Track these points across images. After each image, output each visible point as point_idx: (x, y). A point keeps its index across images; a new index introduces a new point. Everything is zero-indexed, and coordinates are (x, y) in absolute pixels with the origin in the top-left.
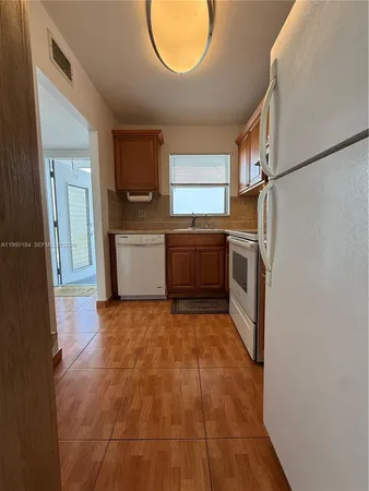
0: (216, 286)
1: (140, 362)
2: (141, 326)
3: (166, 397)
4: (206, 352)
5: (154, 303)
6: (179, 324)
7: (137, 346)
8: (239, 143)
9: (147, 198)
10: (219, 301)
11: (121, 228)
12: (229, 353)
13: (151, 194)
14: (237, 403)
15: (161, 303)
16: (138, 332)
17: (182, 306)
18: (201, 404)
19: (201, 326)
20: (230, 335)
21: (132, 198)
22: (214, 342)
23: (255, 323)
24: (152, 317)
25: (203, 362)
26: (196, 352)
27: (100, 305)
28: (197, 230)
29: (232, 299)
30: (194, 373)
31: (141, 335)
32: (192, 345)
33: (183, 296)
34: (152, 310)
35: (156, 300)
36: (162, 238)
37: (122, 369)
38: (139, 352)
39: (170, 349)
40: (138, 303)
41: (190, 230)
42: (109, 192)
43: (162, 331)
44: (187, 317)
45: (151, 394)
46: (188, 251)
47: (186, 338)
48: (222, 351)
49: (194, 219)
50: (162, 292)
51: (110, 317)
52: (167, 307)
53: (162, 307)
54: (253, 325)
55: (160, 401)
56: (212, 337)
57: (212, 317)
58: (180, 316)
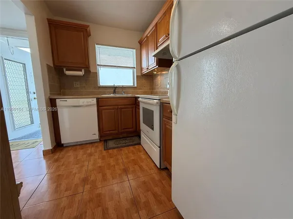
0: (131, 130)
1: (87, 187)
2: (84, 162)
3: (110, 205)
4: (131, 169)
5: (91, 145)
6: (111, 156)
7: (83, 176)
8: (141, 43)
9: (81, 73)
10: (133, 138)
11: (60, 94)
12: (145, 167)
13: (83, 70)
14: (155, 195)
15: (96, 144)
16: (82, 166)
17: (111, 144)
18: (135, 202)
19: (125, 155)
20: (143, 157)
21: (68, 73)
22: (135, 162)
23: (160, 147)
24: (90, 155)
25: (130, 177)
26: (126, 171)
27: (46, 153)
28: (118, 95)
29: (142, 136)
30: (126, 184)
31: (85, 168)
32: (122, 167)
33: (111, 138)
34: (91, 150)
35: (92, 143)
36: (94, 101)
37: (74, 195)
38: (85, 181)
39: (108, 172)
40: (78, 147)
41: (112, 95)
42: (48, 67)
43: (100, 162)
44: (115, 151)
45: (99, 206)
46: (113, 109)
47: (118, 164)
48: (141, 167)
49: (115, 89)
50: (97, 137)
51: (57, 160)
52: (101, 147)
53: (97, 147)
54: (159, 149)
55: (107, 209)
56: (133, 160)
57: (131, 148)
58: (110, 151)
